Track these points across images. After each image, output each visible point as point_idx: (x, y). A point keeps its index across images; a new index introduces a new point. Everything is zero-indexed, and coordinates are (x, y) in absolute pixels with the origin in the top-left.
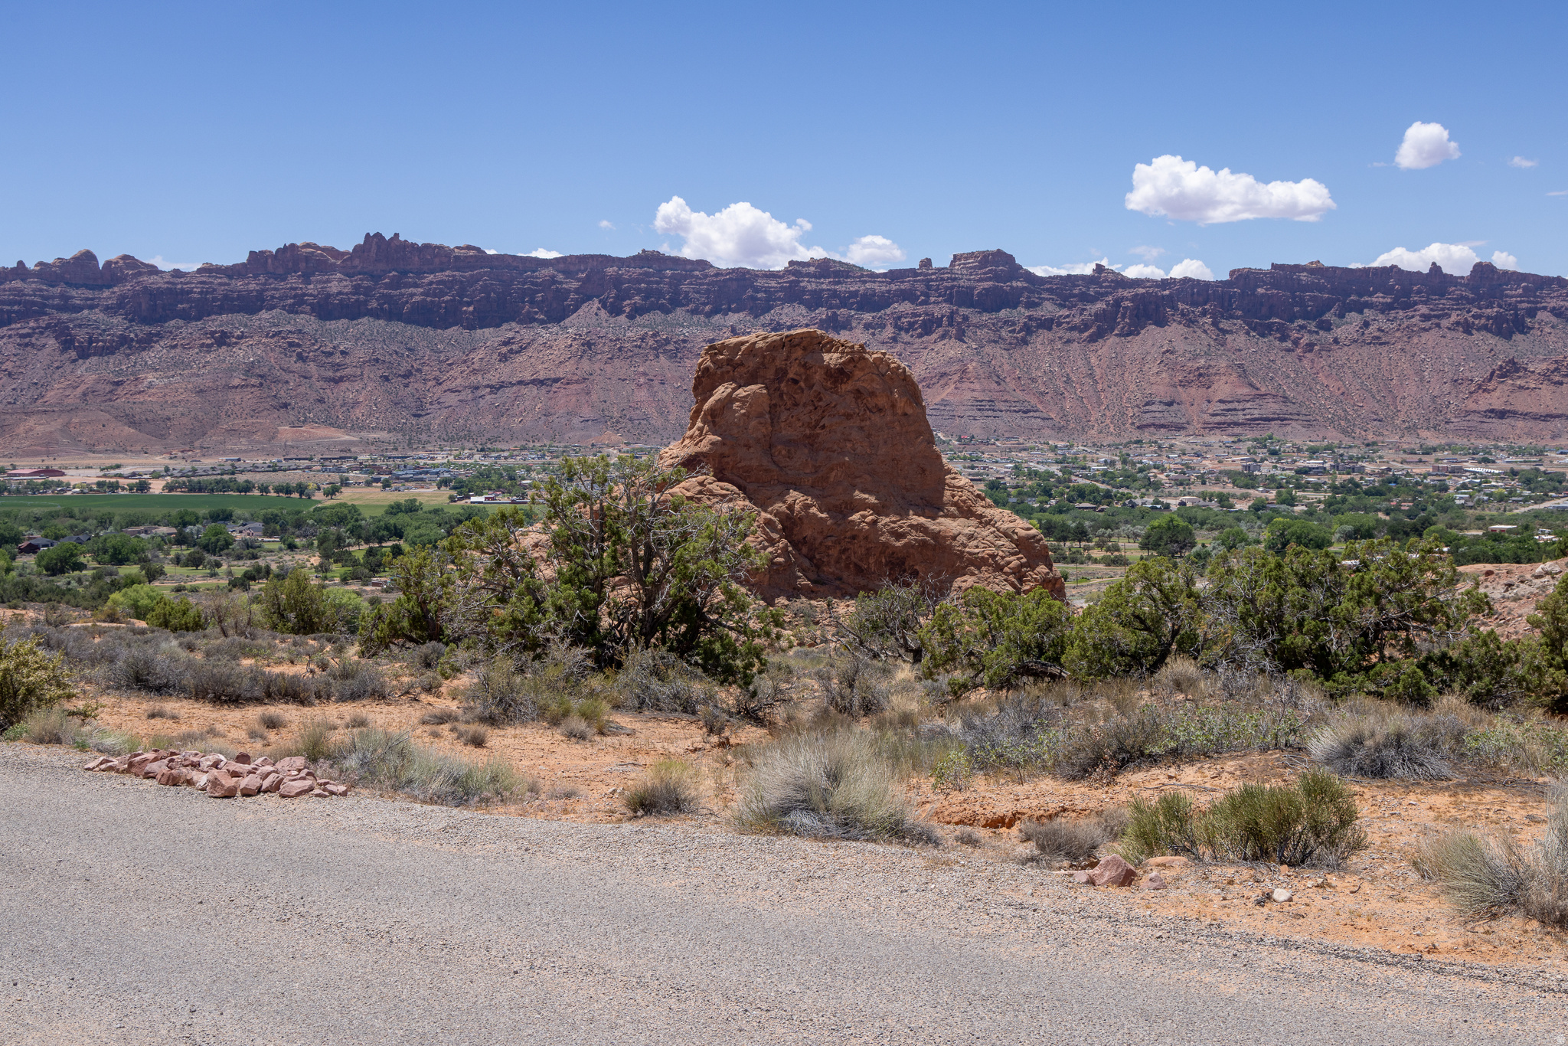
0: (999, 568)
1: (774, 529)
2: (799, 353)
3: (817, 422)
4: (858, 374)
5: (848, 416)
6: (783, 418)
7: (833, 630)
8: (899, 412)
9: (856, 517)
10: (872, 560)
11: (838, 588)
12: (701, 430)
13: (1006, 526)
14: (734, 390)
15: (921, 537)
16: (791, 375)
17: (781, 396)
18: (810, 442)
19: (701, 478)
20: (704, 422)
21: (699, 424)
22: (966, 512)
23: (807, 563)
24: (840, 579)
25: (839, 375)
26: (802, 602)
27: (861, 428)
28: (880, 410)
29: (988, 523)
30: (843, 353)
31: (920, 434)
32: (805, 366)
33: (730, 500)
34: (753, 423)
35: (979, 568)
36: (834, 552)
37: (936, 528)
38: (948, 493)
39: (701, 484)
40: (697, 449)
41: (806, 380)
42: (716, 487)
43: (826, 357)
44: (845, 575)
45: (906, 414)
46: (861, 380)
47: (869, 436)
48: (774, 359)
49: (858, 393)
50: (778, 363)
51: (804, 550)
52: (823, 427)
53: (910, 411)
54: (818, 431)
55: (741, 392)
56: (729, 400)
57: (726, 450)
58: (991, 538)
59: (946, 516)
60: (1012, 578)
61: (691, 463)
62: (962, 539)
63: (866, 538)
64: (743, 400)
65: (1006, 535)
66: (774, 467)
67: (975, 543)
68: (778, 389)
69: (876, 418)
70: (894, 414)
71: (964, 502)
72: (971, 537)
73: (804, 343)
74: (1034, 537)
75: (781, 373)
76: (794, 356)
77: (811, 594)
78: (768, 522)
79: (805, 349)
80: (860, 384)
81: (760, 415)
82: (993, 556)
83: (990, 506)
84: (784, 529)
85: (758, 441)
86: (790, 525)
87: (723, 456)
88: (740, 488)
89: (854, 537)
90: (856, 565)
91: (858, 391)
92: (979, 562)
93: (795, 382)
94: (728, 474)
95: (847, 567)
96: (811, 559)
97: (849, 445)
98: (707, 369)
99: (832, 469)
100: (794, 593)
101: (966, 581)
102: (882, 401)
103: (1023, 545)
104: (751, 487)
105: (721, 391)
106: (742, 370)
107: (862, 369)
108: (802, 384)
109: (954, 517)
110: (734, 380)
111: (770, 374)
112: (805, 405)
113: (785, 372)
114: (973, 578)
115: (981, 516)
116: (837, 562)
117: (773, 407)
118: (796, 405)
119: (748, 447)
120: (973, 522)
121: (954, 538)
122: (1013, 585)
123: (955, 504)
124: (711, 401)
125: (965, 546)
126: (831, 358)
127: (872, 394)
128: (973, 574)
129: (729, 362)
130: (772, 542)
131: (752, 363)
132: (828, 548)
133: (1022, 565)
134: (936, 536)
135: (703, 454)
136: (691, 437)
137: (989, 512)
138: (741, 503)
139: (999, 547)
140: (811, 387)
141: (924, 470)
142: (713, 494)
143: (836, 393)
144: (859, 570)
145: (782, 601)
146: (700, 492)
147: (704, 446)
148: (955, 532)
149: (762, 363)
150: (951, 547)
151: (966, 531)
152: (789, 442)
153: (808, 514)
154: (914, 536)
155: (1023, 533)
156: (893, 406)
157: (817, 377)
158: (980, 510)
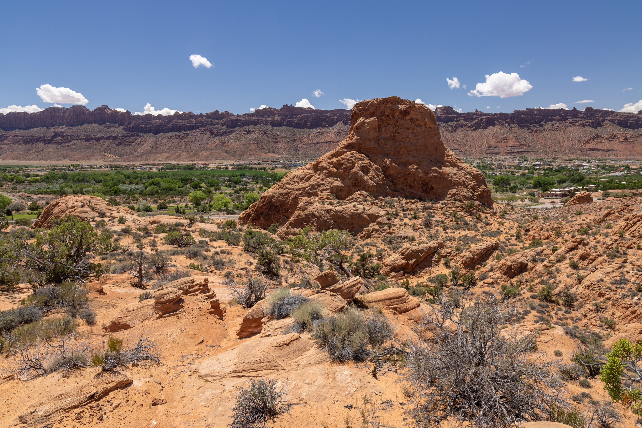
0: (466, 186)
1: (379, 171)
2: (390, 105)
3: (396, 131)
4: (412, 112)
5: (408, 129)
6: (383, 130)
7: (401, 209)
8: (428, 126)
9: (410, 167)
10: (416, 183)
11: (402, 193)
12: (353, 134)
13: (469, 170)
14: (365, 119)
15: (435, 174)
16: (386, 114)
17: (383, 121)
18: (393, 138)
19: (352, 152)
20: (354, 132)
21: (352, 132)
22: (453, 165)
23: (391, 184)
24: (403, 190)
25: (405, 113)
26: (389, 198)
27: (413, 133)
28: (420, 126)
29: (462, 169)
30: (406, 104)
31: (435, 135)
32: (392, 110)
33: (363, 160)
34: (372, 132)
35: (458, 186)
36: (401, 180)
37: (441, 171)
38: (446, 157)
39: (352, 154)
40: (351, 142)
41: (392, 115)
42: (357, 155)
43: (400, 106)
44: (405, 188)
45: (430, 128)
46: (413, 115)
47: (416, 136)
48: (380, 108)
49: (412, 120)
50: (382, 109)
51: (390, 179)
52: (398, 133)
53: (432, 126)
54: (396, 134)
55: (368, 120)
56: (363, 123)
57: (361, 142)
58: (463, 174)
59: (445, 166)
60: (471, 190)
61: (349, 147)
62: (451, 175)
63: (414, 174)
64: (368, 123)
65: (469, 173)
66: (379, 148)
67: (456, 176)
68: (381, 119)
69: (419, 129)
70: (426, 127)
71: (452, 161)
72: (455, 174)
73: (392, 101)
74: (480, 174)
75: (383, 113)
76: (388, 106)
77: (393, 196)
78: (377, 168)
79: (392, 103)
80: (413, 116)
81: (375, 129)
82: (464, 182)
83: (462, 163)
84: (383, 171)
85: (374, 138)
86: (385, 170)
87: (360, 144)
88: (367, 156)
89: (409, 174)
90: (410, 185)
91: (412, 119)
92: (458, 184)
93: (388, 116)
94: (362, 151)
95: (406, 185)
96: (393, 182)
97: (408, 139)
98: (355, 112)
99: (401, 149)
100: (385, 195)
101: (453, 191)
102: (421, 123)
103: (475, 177)
104: (371, 155)
105: (360, 120)
106: (368, 112)
107: (414, 111)
108: (391, 117)
109: (448, 167)
110: (365, 116)
111: (379, 113)
112: (391, 125)
113: (384, 112)
114: (456, 190)
115: (459, 166)
116: (402, 183)
117: (379, 126)
118: (388, 125)
119: (370, 140)
120: (456, 168)
121: (448, 174)
122: (471, 193)
123: (449, 162)
124: (356, 124)
125: (452, 177)
126: (402, 107)
127: (417, 120)
128: (455, 188)
129: (363, 109)
130: (378, 176)
131: (372, 109)
132: (399, 178)
133: (475, 185)
134: (441, 174)
135: (353, 143)
136: (349, 137)
137: (462, 165)
138: (367, 161)
139: (466, 178)
140: (394, 118)
141: (437, 149)
142: (356, 158)
143: (404, 120)
144: (411, 187)
145: (381, 198)
146: (352, 157)
147: (354, 140)
148: (449, 172)
149: (376, 109)
150: (447, 178)
151: (453, 172)
152: (385, 139)
153: (392, 165)
154: (433, 174)
155: (476, 173)
156: (425, 124)
157: (396, 114)
158: (458, 164)
